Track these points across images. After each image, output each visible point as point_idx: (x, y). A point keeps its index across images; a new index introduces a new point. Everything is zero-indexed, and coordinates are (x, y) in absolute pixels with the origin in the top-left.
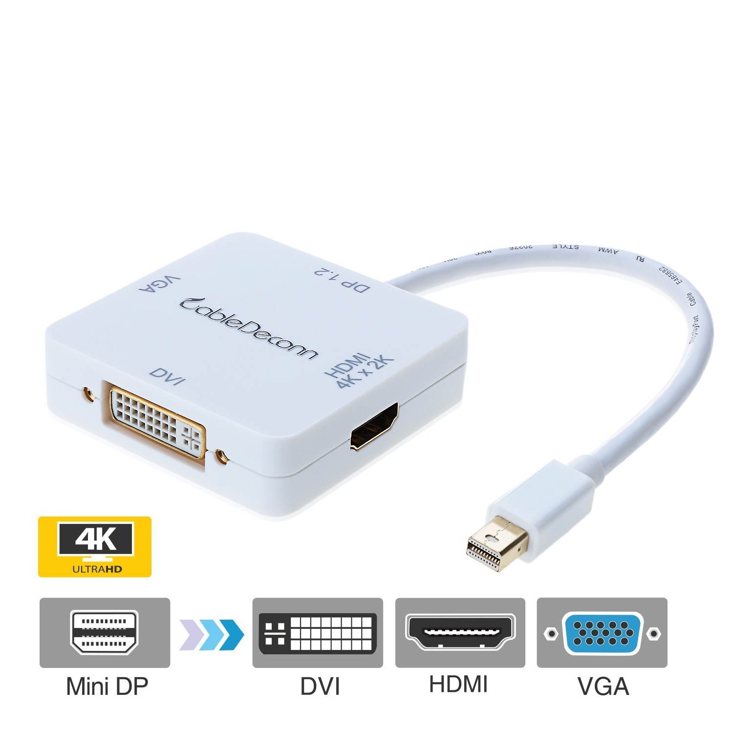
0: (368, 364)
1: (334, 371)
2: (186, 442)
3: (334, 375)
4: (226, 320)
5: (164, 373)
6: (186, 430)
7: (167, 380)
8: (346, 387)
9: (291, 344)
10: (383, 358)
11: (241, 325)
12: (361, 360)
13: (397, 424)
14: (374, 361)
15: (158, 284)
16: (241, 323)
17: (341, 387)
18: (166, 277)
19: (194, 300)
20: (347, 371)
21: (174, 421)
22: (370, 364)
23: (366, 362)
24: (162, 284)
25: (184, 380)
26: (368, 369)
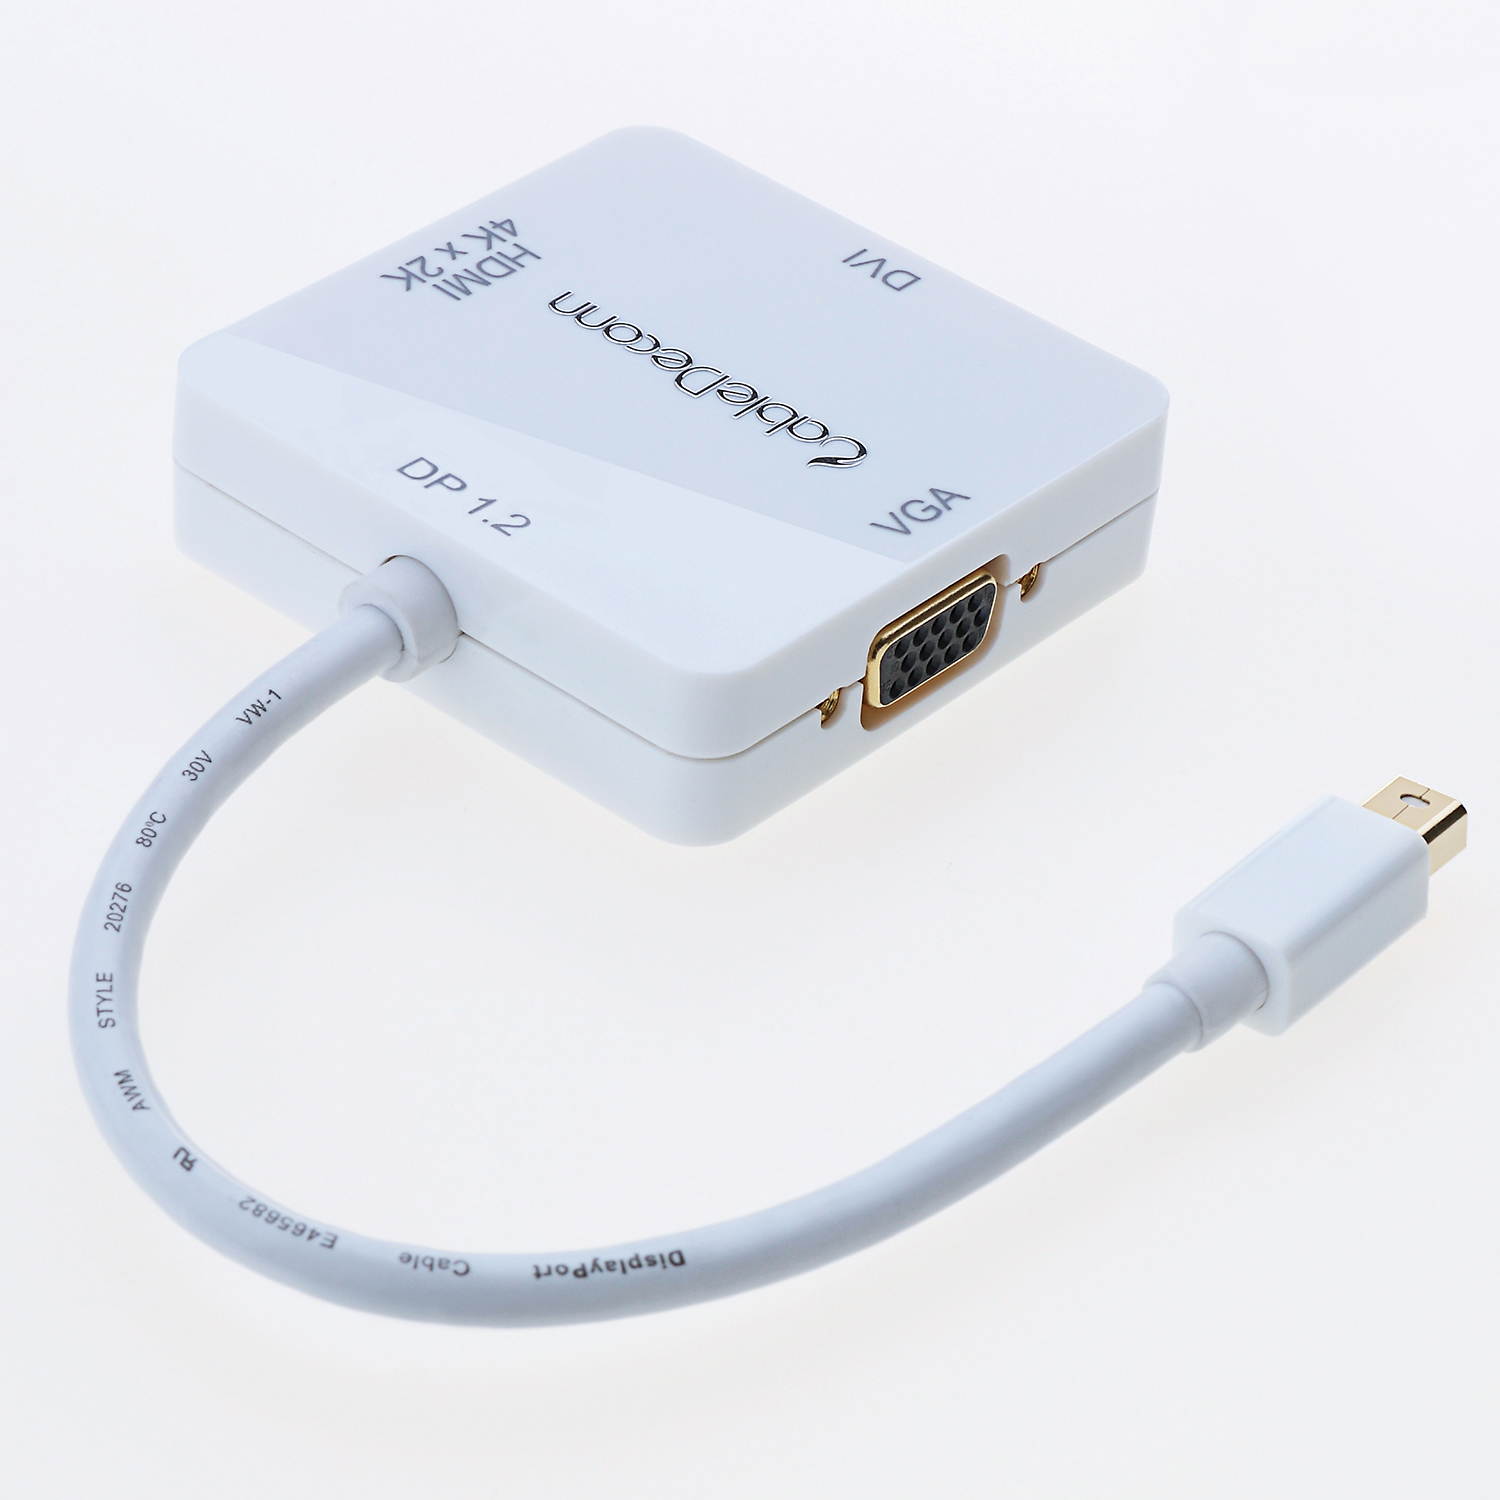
1: (519, 260)
3: (520, 252)
4: (757, 404)
5: (891, 280)
7: (883, 261)
8: (498, 221)
9: (607, 331)
10: (403, 283)
11: (721, 388)
12: (454, 282)
15: (924, 510)
16: (721, 392)
17: (509, 221)
18: (907, 532)
19: (833, 461)
20: (491, 258)
22: (436, 272)
23: (442, 277)
24: (914, 510)
25: (845, 261)
26: (443, 259)
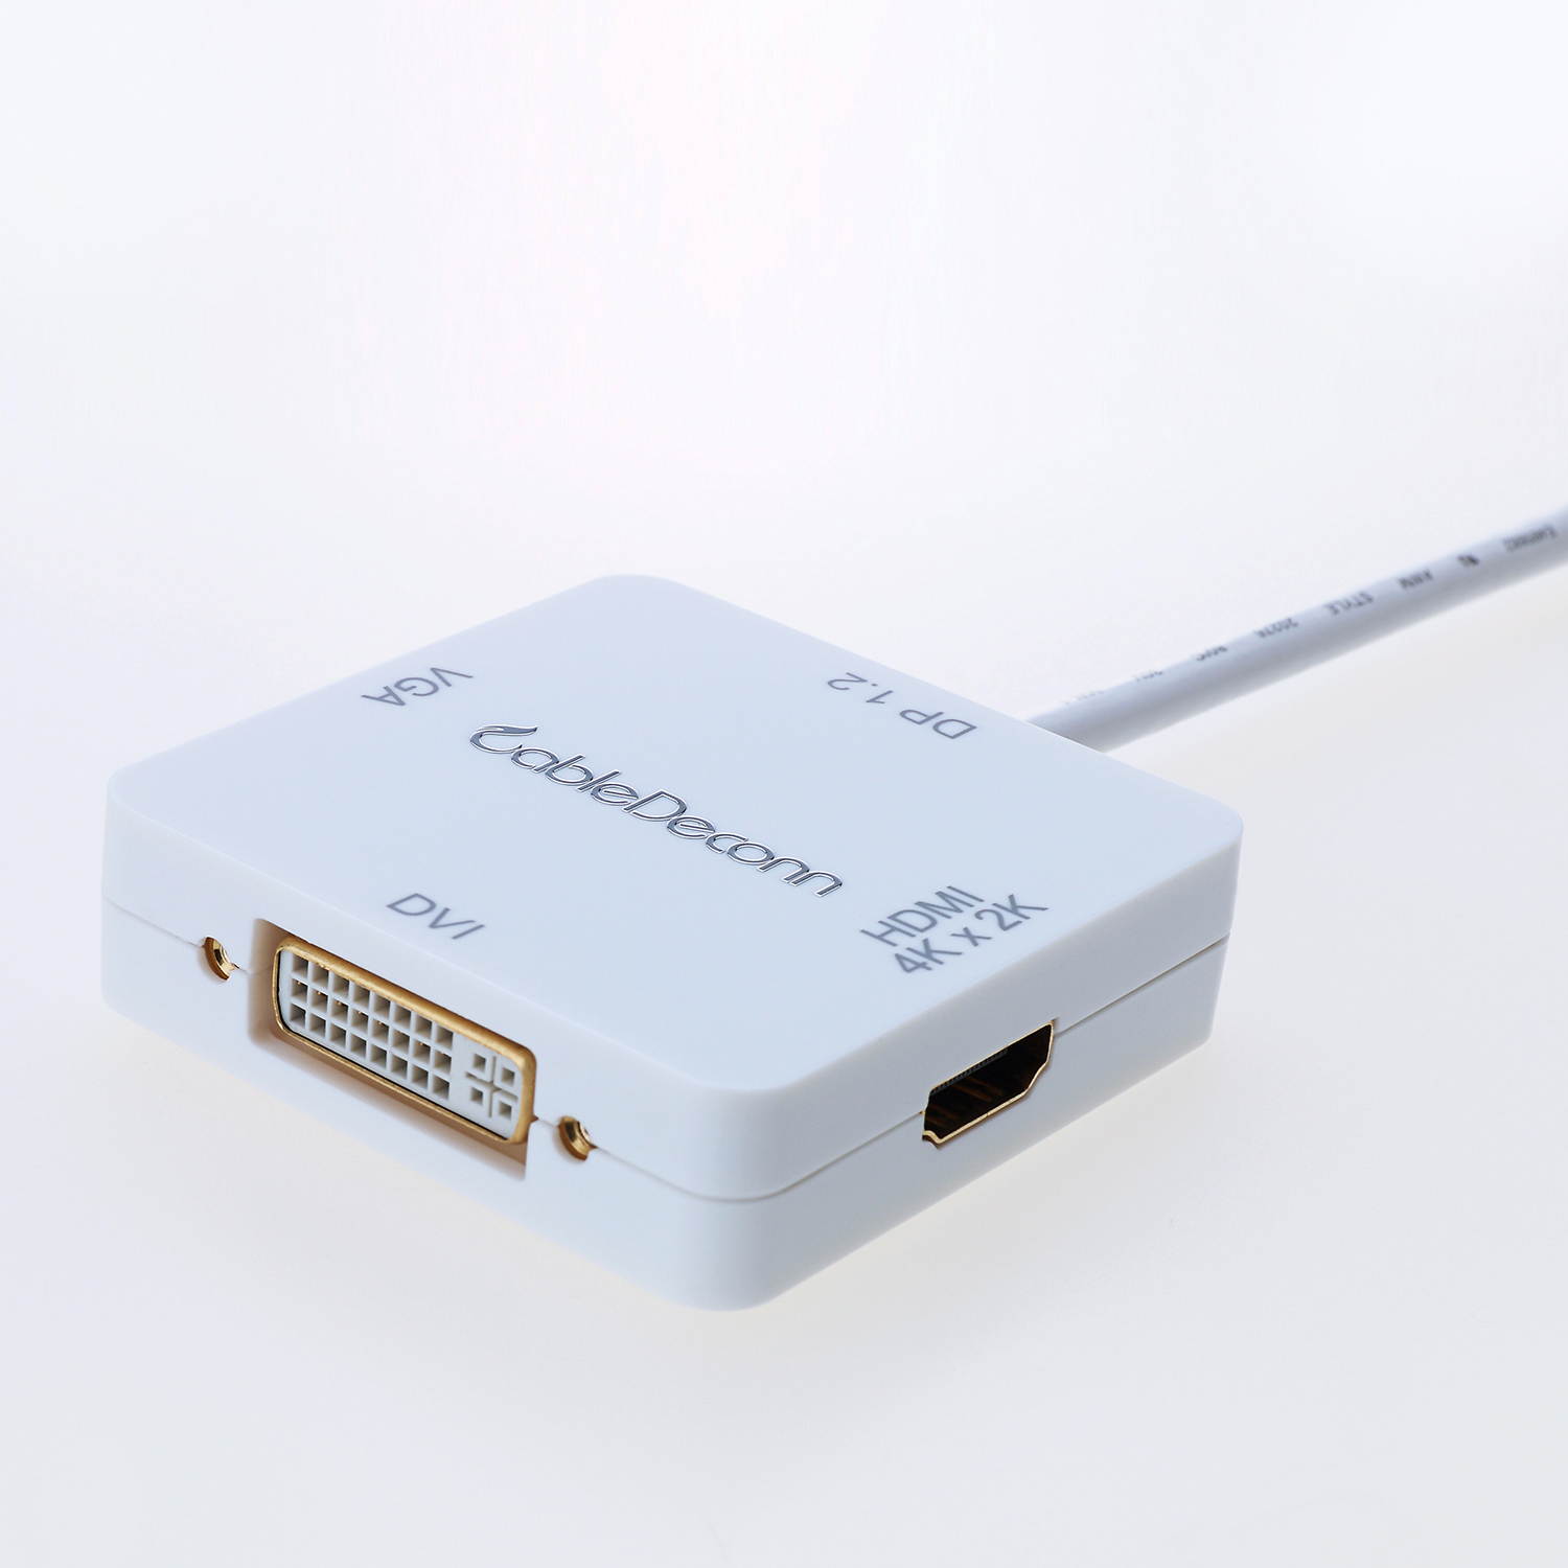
0: (978, 915)
1: (886, 929)
2: (478, 1096)
3: (887, 937)
4: (594, 786)
5: (426, 905)
6: (480, 1062)
7: (433, 925)
8: (920, 972)
9: (770, 855)
10: (1019, 902)
11: (633, 802)
12: (957, 904)
13: (1046, 1083)
14: (995, 908)
15: (414, 687)
16: (633, 794)
17: (908, 971)
18: (433, 670)
19: (508, 731)
20: (922, 931)
21: (447, 1036)
22: (983, 915)
23: (973, 911)
24: (424, 688)
25: (481, 926)
26: (977, 928)
